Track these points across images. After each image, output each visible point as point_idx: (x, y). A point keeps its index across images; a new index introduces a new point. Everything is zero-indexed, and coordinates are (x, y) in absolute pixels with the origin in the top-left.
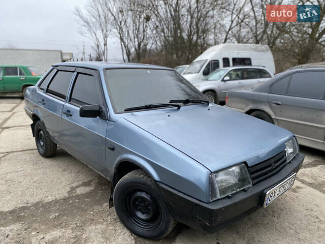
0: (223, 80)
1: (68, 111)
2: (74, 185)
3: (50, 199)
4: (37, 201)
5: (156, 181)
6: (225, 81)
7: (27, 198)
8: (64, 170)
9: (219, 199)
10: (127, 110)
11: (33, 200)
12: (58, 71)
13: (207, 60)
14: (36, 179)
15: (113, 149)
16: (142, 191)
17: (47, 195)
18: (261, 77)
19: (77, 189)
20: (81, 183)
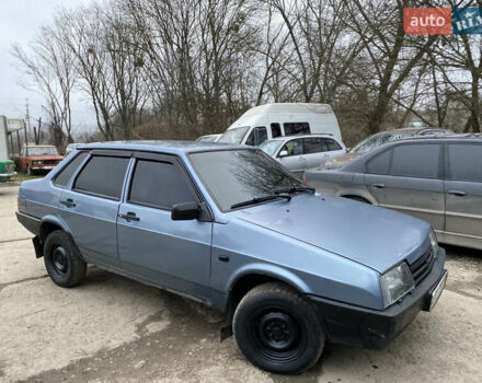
0: (278, 156)
1: (129, 213)
2: (139, 321)
3: (115, 344)
4: (99, 348)
5: (306, 294)
6: (281, 157)
7: (79, 347)
8: (109, 303)
10: (235, 207)
12: (93, 156)
13: (249, 127)
15: (227, 260)
16: (275, 311)
17: (107, 338)
18: (329, 150)
19: (148, 326)
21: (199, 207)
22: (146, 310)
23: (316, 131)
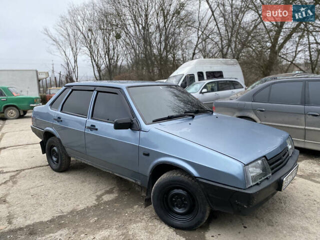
0: (201, 92)
2: (99, 193)
3: (81, 207)
4: (71, 209)
5: (196, 177)
6: (203, 93)
7: (59, 208)
9: (251, 186)
10: (155, 121)
11: (67, 209)
12: (73, 90)
13: (183, 75)
14: (59, 191)
15: (148, 155)
17: (77, 203)
18: (235, 88)
19: (103, 197)
20: (103, 191)
21: (132, 121)
22: (104, 187)
23: (227, 76)
